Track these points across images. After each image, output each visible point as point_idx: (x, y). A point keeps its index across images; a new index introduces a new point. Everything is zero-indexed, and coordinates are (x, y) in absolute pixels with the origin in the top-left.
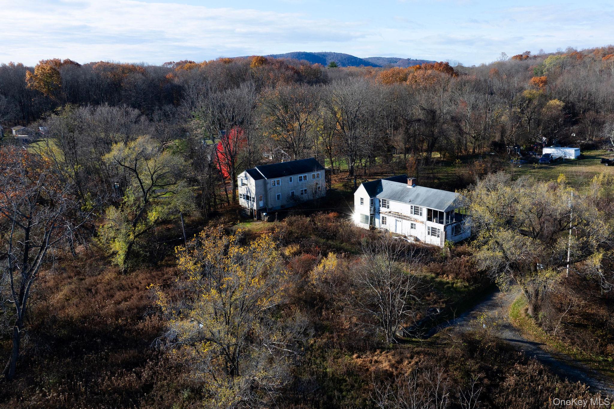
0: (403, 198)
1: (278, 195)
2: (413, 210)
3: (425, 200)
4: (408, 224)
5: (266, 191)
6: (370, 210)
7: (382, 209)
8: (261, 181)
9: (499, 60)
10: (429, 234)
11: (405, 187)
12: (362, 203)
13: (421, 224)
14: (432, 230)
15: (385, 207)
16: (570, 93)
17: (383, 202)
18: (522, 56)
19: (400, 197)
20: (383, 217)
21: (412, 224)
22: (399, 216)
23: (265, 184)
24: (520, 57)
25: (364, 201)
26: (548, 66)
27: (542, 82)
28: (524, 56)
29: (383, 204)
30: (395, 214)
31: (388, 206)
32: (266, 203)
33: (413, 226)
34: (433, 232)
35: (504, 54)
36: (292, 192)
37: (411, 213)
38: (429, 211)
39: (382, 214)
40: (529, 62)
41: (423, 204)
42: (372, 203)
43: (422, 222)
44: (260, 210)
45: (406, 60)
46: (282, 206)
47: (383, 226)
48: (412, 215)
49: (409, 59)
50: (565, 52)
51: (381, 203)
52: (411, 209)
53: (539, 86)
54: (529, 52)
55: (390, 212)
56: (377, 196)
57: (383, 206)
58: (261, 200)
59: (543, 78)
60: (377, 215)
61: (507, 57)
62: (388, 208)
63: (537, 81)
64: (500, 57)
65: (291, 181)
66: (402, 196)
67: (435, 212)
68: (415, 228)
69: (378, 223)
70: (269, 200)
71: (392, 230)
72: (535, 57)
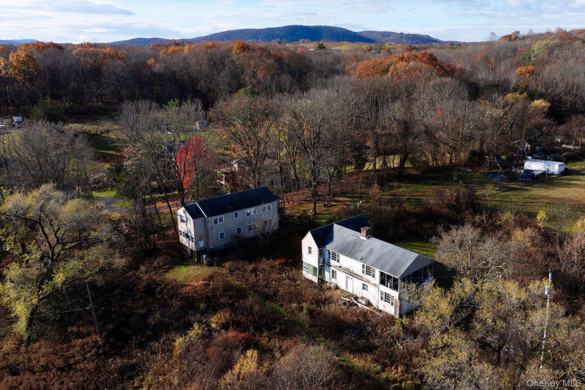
0: (354, 253)
1: (221, 234)
2: (365, 269)
3: (379, 259)
4: (360, 283)
5: (206, 230)
6: (319, 262)
7: (333, 262)
8: (200, 220)
9: (488, 40)
10: (382, 299)
11: (358, 238)
12: (310, 252)
13: (374, 287)
14: (386, 296)
15: (335, 260)
16: (557, 84)
17: (332, 254)
18: (511, 36)
19: (351, 252)
20: (333, 271)
21: (364, 285)
22: (350, 272)
23: (206, 223)
24: (509, 38)
25: (312, 251)
26: (536, 51)
27: (529, 72)
28: (513, 36)
29: (333, 256)
30: (346, 270)
31: (338, 259)
32: (207, 243)
33: (364, 287)
34: (387, 298)
35: (493, 34)
36: (238, 229)
37: (363, 272)
38: (382, 274)
39: (332, 267)
40: (519, 43)
41: (375, 264)
42: (321, 253)
43: (375, 285)
44: (200, 252)
45: (399, 34)
46: (226, 245)
47: (333, 280)
48: (363, 274)
49: (402, 34)
50: (555, 32)
51: (331, 256)
52: (363, 267)
53: (525, 76)
54: (519, 32)
55: (340, 267)
56: (327, 247)
57: (333, 259)
58: (201, 240)
59: (530, 68)
60: (326, 267)
61: (497, 37)
62: (338, 261)
63: (524, 71)
64: (489, 37)
65: (236, 216)
66: (354, 250)
67: (389, 277)
68: (367, 290)
69: (327, 275)
70: (211, 240)
71: (342, 286)
72: (524, 38)
